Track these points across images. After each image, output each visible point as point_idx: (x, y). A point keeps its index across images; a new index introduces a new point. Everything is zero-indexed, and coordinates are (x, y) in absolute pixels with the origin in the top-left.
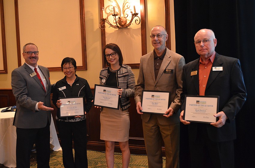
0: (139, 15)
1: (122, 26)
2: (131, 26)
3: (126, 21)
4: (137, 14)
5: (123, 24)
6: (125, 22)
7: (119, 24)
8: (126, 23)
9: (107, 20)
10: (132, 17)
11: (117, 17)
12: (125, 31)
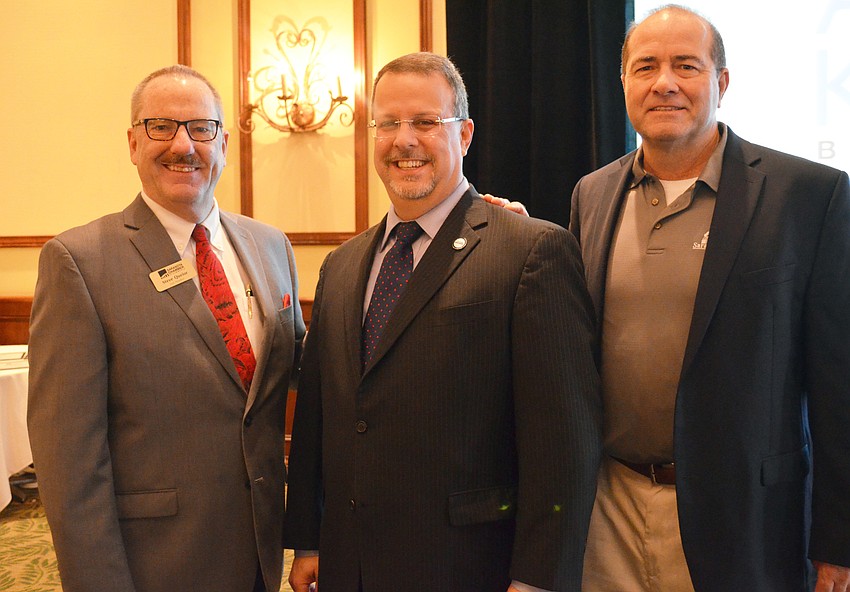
0: (351, 103)
1: (302, 127)
2: (326, 129)
3: (313, 114)
4: (345, 99)
5: (304, 121)
6: (310, 117)
7: (296, 123)
8: (311, 121)
9: (260, 107)
10: (332, 105)
11: (290, 102)
12: (309, 142)
